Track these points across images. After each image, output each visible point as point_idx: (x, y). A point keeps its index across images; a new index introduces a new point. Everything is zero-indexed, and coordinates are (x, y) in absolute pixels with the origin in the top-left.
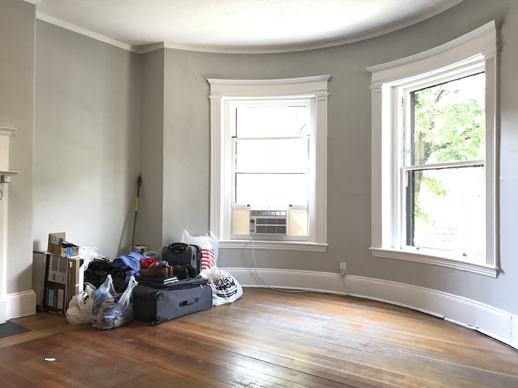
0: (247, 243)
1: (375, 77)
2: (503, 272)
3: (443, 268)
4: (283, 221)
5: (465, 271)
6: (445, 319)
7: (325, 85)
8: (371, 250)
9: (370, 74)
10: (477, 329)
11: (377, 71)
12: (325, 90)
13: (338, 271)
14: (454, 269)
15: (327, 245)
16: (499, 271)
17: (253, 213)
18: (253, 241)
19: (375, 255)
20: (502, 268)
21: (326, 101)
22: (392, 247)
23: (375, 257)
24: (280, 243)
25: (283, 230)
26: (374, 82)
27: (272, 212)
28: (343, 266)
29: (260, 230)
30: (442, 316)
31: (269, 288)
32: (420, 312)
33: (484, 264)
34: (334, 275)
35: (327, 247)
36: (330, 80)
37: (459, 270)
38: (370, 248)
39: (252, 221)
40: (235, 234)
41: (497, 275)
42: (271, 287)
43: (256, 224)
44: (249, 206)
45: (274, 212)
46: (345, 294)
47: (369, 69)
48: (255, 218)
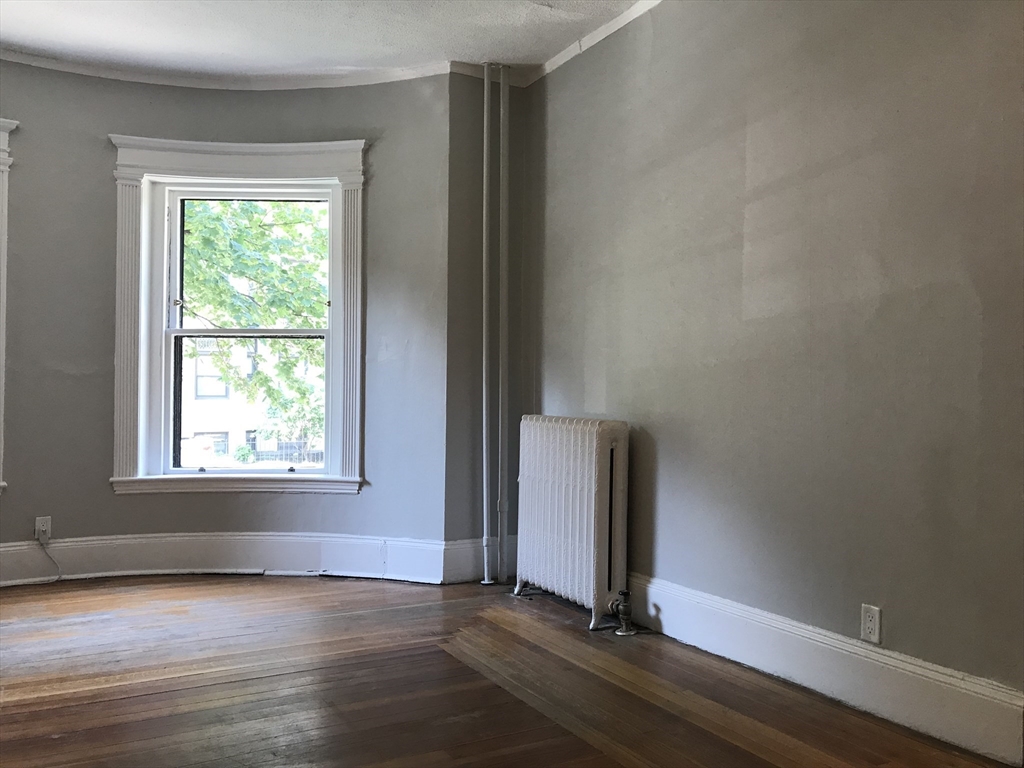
1: (123, 156)
2: (368, 483)
3: (263, 494)
5: (302, 493)
6: (267, 573)
7: (2, 141)
8: (112, 483)
9: (113, 147)
10: (324, 573)
11: (128, 147)
12: (4, 151)
13: (31, 534)
14: (282, 492)
15: (5, 484)
16: (363, 483)
19: (119, 490)
20: (367, 478)
21: (6, 175)
22: (148, 474)
23: (119, 495)
26: (123, 166)
28: (43, 523)
30: (260, 571)
32: (219, 574)
33: (338, 477)
34: (22, 546)
36: (13, 133)
37: (290, 493)
38: (111, 479)
41: (360, 489)
46: (56, 578)
47: (116, 138)
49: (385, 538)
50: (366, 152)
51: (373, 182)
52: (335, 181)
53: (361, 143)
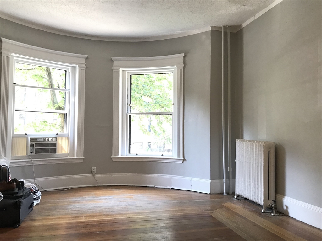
0: (28, 161)
1: (115, 63)
2: (186, 160)
3: (155, 162)
4: (55, 145)
5: (165, 162)
6: (155, 187)
7: (84, 61)
9: (112, 61)
10: (173, 188)
11: (116, 60)
12: (84, 64)
13: (91, 172)
14: (160, 162)
15: (84, 157)
16: (184, 160)
17: (33, 140)
18: (32, 160)
19: (114, 160)
20: (185, 158)
21: (85, 70)
22: (122, 155)
23: (114, 161)
24: (52, 160)
25: (54, 151)
26: (115, 66)
27: (39, 139)
28: (94, 169)
29: (38, 151)
30: (153, 186)
31: (45, 191)
32: (141, 186)
33: (176, 158)
34: (88, 175)
35: (84, 159)
36: (87, 59)
37: (162, 162)
38: (112, 157)
39: (32, 146)
40: (15, 156)
41: (183, 162)
42: (46, 190)
43: (35, 148)
44: (26, 134)
45: (41, 139)
46: (97, 185)
47: (113, 58)
48: (34, 143)
49: (191, 178)
50: (184, 57)
51: (186, 66)
52: (175, 67)
53: (183, 54)
